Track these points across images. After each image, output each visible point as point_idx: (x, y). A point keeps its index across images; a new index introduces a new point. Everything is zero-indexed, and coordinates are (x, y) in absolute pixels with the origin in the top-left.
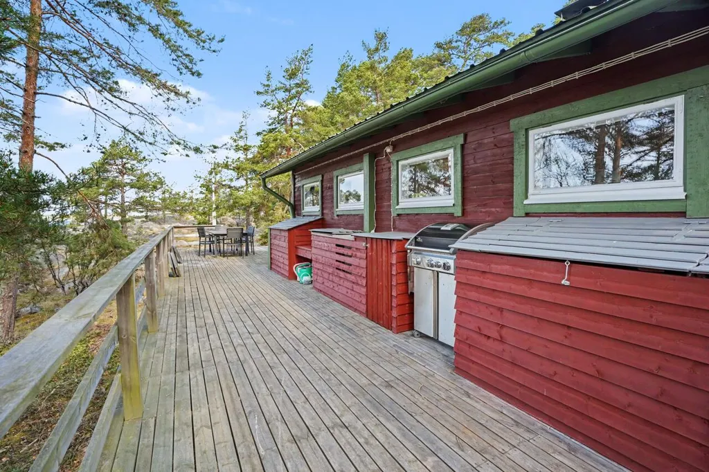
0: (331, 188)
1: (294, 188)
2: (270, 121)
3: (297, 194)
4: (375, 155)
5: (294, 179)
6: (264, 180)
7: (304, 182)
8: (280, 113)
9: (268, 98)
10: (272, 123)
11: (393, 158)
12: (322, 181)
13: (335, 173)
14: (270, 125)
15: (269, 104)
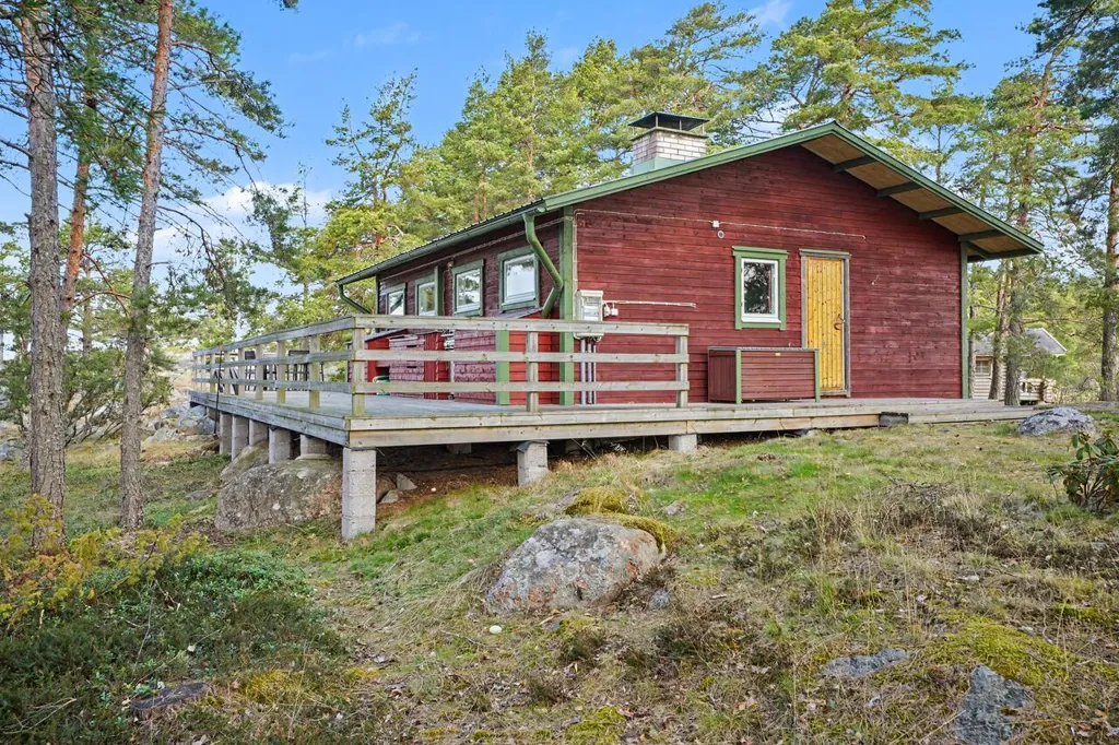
0: (413, 297)
1: (379, 297)
2: (349, 190)
3: (382, 304)
4: (443, 269)
5: (379, 286)
6: (341, 286)
7: (389, 290)
8: (364, 178)
9: (346, 151)
10: (352, 193)
11: (454, 271)
12: (406, 290)
13: (417, 282)
14: (347, 196)
15: (345, 161)
